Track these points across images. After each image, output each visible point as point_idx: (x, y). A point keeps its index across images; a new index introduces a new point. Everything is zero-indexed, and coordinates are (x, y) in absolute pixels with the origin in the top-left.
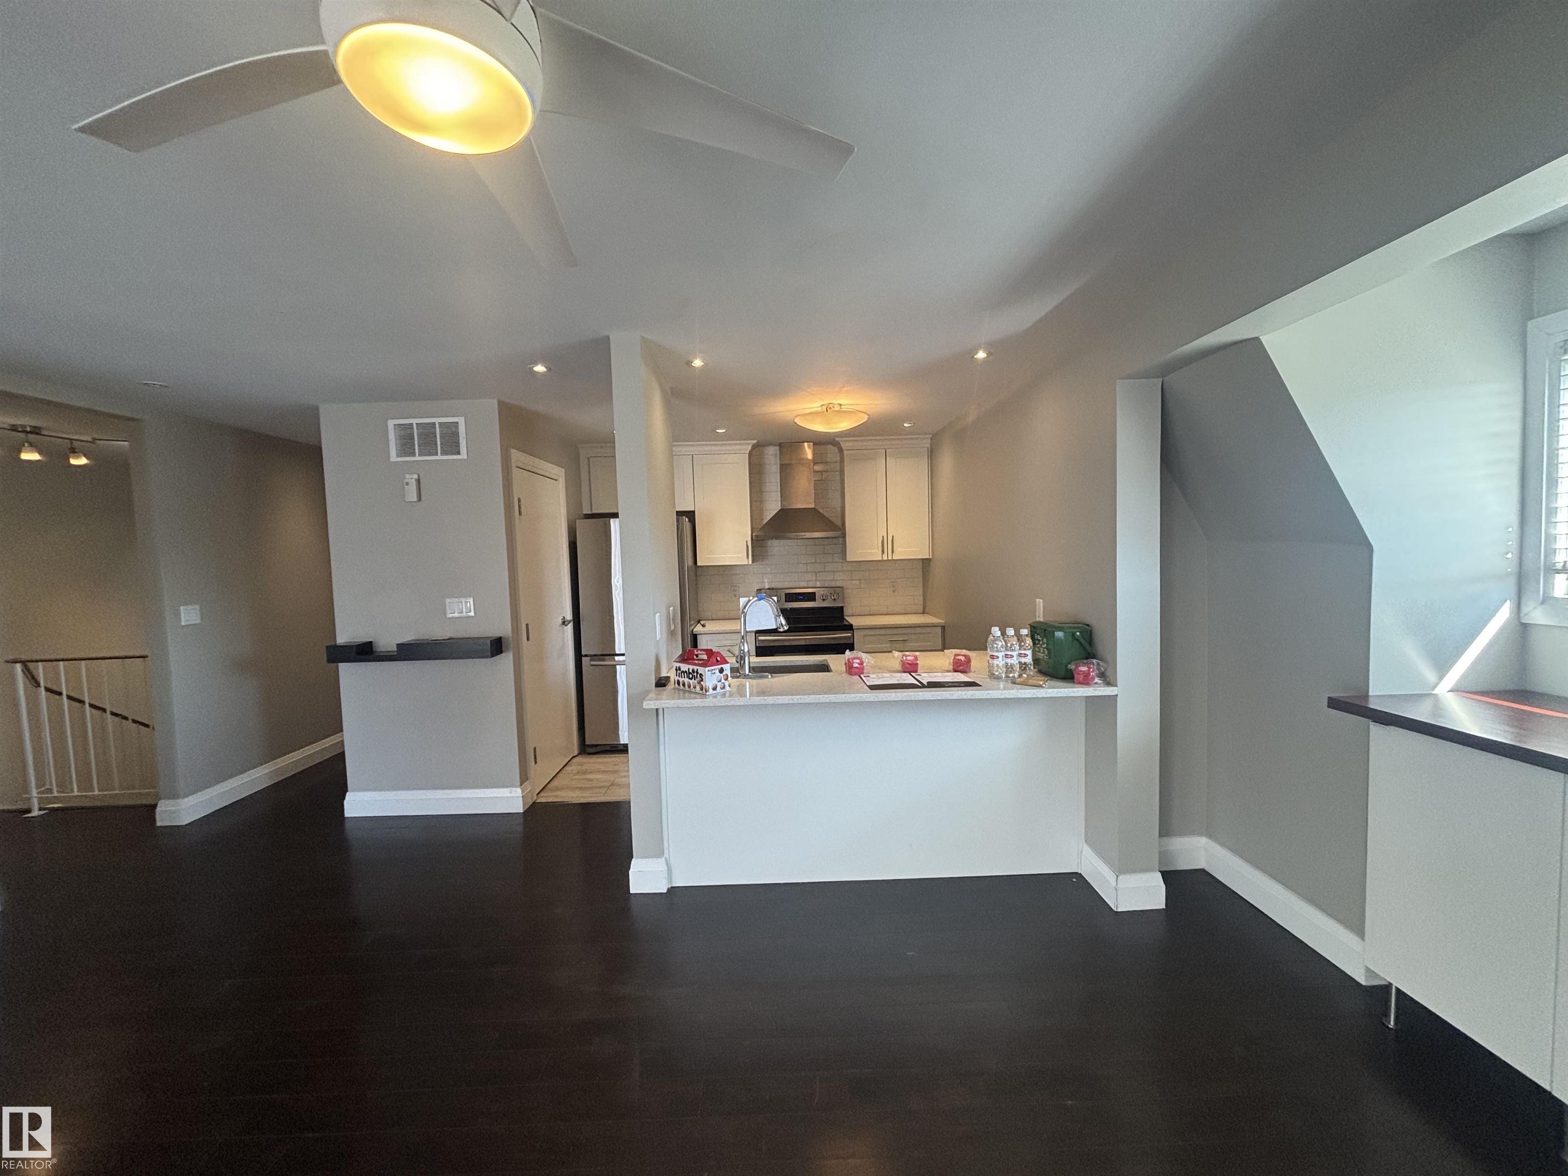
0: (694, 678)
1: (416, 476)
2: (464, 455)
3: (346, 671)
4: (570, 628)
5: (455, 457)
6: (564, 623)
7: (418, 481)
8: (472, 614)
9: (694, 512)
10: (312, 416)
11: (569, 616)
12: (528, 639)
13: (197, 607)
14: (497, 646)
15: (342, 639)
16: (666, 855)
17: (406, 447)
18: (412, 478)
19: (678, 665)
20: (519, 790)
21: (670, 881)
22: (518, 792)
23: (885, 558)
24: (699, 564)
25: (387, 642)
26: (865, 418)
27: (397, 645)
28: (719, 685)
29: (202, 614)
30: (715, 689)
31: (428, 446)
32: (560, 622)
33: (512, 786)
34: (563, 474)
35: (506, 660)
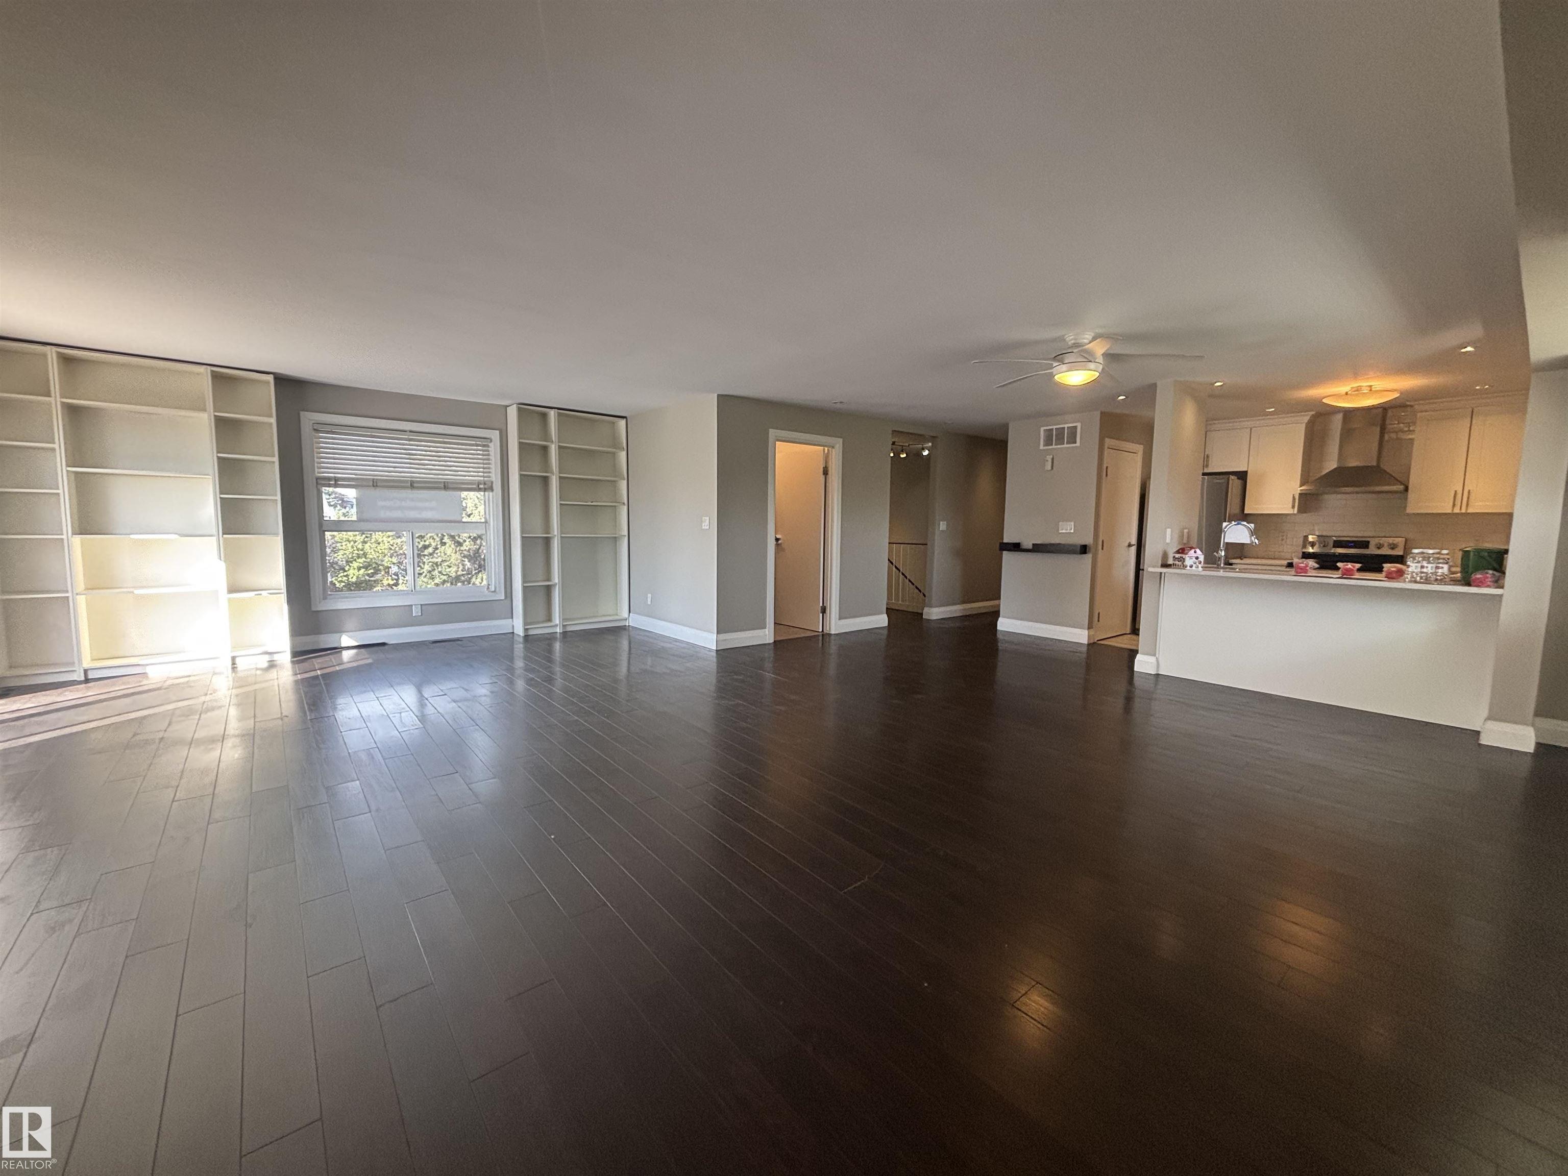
0: (1181, 561)
1: (1052, 456)
2: (1078, 444)
3: (1006, 555)
4: (1133, 550)
5: (1074, 445)
6: (1130, 545)
7: (1053, 459)
8: (1072, 531)
9: (1246, 472)
10: (1005, 428)
11: (1134, 541)
12: (1102, 549)
13: (945, 522)
14: (1084, 549)
15: (1005, 541)
16: (1157, 656)
17: (1048, 442)
18: (1049, 458)
19: (1175, 555)
20: (1086, 632)
21: (1158, 670)
22: (1085, 633)
23: (1457, 510)
24: (1246, 512)
25: (1027, 544)
26: (1397, 395)
27: (1033, 544)
28: (1194, 565)
29: (947, 525)
30: (1191, 566)
31: (1060, 440)
32: (1127, 544)
33: (1081, 628)
34: (1142, 449)
35: (1088, 558)
